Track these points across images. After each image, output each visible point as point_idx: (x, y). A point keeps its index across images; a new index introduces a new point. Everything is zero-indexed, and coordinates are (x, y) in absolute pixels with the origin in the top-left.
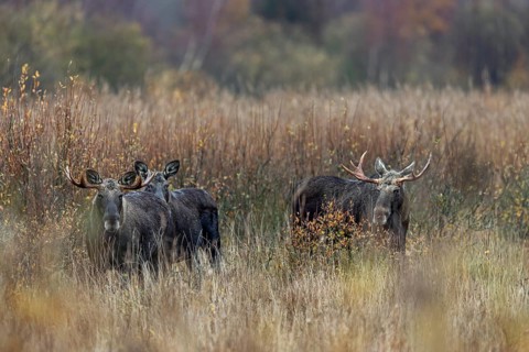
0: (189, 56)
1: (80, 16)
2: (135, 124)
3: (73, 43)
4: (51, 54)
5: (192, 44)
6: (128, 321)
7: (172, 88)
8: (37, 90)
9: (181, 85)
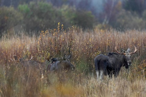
0: (105, 20)
1: (75, 9)
2: (90, 39)
3: (73, 17)
4: (67, 20)
5: (106, 17)
6: (88, 93)
7: (100, 29)
8: (63, 29)
9: (103, 28)
